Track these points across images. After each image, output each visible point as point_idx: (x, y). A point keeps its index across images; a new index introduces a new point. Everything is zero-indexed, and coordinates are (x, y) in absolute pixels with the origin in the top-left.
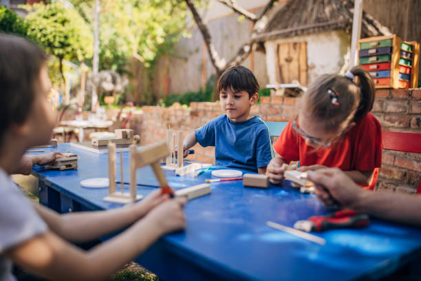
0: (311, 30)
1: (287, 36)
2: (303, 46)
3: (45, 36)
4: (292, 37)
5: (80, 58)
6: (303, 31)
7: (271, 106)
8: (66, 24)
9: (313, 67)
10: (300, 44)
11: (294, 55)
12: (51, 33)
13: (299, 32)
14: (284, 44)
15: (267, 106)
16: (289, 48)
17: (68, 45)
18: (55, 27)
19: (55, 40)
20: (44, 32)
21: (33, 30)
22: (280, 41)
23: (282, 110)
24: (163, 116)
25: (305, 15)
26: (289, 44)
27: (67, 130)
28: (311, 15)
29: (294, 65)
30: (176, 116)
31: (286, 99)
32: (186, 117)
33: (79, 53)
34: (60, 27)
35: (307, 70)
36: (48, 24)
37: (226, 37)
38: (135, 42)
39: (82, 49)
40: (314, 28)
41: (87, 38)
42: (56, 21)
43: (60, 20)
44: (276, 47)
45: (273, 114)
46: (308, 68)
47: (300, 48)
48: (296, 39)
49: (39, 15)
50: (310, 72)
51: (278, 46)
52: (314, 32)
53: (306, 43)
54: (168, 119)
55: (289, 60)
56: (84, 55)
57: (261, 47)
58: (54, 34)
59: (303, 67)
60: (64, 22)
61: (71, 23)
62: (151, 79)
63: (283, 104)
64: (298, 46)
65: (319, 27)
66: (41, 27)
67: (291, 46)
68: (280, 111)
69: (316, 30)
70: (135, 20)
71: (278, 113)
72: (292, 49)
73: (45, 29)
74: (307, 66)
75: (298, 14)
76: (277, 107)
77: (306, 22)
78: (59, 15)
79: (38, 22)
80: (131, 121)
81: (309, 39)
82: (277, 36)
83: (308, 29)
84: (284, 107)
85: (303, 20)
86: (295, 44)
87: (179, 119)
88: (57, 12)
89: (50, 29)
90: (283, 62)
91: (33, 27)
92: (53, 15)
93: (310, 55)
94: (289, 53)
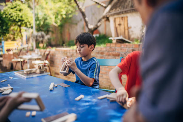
0: (129, 11)
1: (118, 14)
2: (126, 19)
3: (12, 17)
4: (121, 14)
5: (29, 26)
6: (125, 11)
7: (111, 48)
8: (21, 11)
9: (131, 28)
10: (125, 17)
11: (122, 23)
12: (15, 15)
13: (124, 12)
14: (117, 18)
15: (109, 47)
16: (120, 19)
17: (23, 21)
18: (16, 13)
19: (16, 19)
20: (11, 15)
21: (6, 14)
22: (116, 16)
23: (116, 49)
24: (64, 53)
25: (126, 4)
26: (119, 17)
27: (22, 60)
28: (129, 4)
29: (122, 27)
30: (70, 53)
31: (117, 44)
32: (74, 53)
33: (28, 24)
34: (18, 12)
35: (128, 29)
36: (13, 11)
37: (94, 14)
38: (53, 18)
39: (29, 22)
40: (130, 10)
41: (31, 17)
42: (17, 10)
43: (18, 10)
44: (114, 19)
45: (112, 51)
46: (128, 28)
47: (125, 19)
48: (122, 15)
49: (9, 8)
50: (129, 30)
51: (115, 19)
52: (130, 12)
53: (127, 17)
54: (66, 54)
55: (120, 25)
56: (30, 24)
57: (108, 19)
58: (16, 16)
59: (126, 28)
60: (20, 10)
61: (23, 11)
62: (61, 34)
63: (116, 46)
64: (123, 18)
65: (132, 10)
66: (10, 13)
67: (121, 18)
68: (115, 50)
69: (131, 11)
70: (53, 8)
71: (114, 51)
72: (121, 20)
73: (12, 14)
74: (128, 27)
75: (123, 4)
76: (113, 48)
77: (127, 8)
78: (18, 7)
79: (8, 11)
80: (50, 55)
81: (128, 15)
82: (114, 14)
83: (128, 11)
84: (117, 48)
85: (125, 6)
86: (122, 18)
87: (71, 54)
88: (17, 6)
89: (14, 14)
90: (117, 26)
91: (6, 13)
92: (15, 7)
93: (129, 22)
94: (120, 21)
